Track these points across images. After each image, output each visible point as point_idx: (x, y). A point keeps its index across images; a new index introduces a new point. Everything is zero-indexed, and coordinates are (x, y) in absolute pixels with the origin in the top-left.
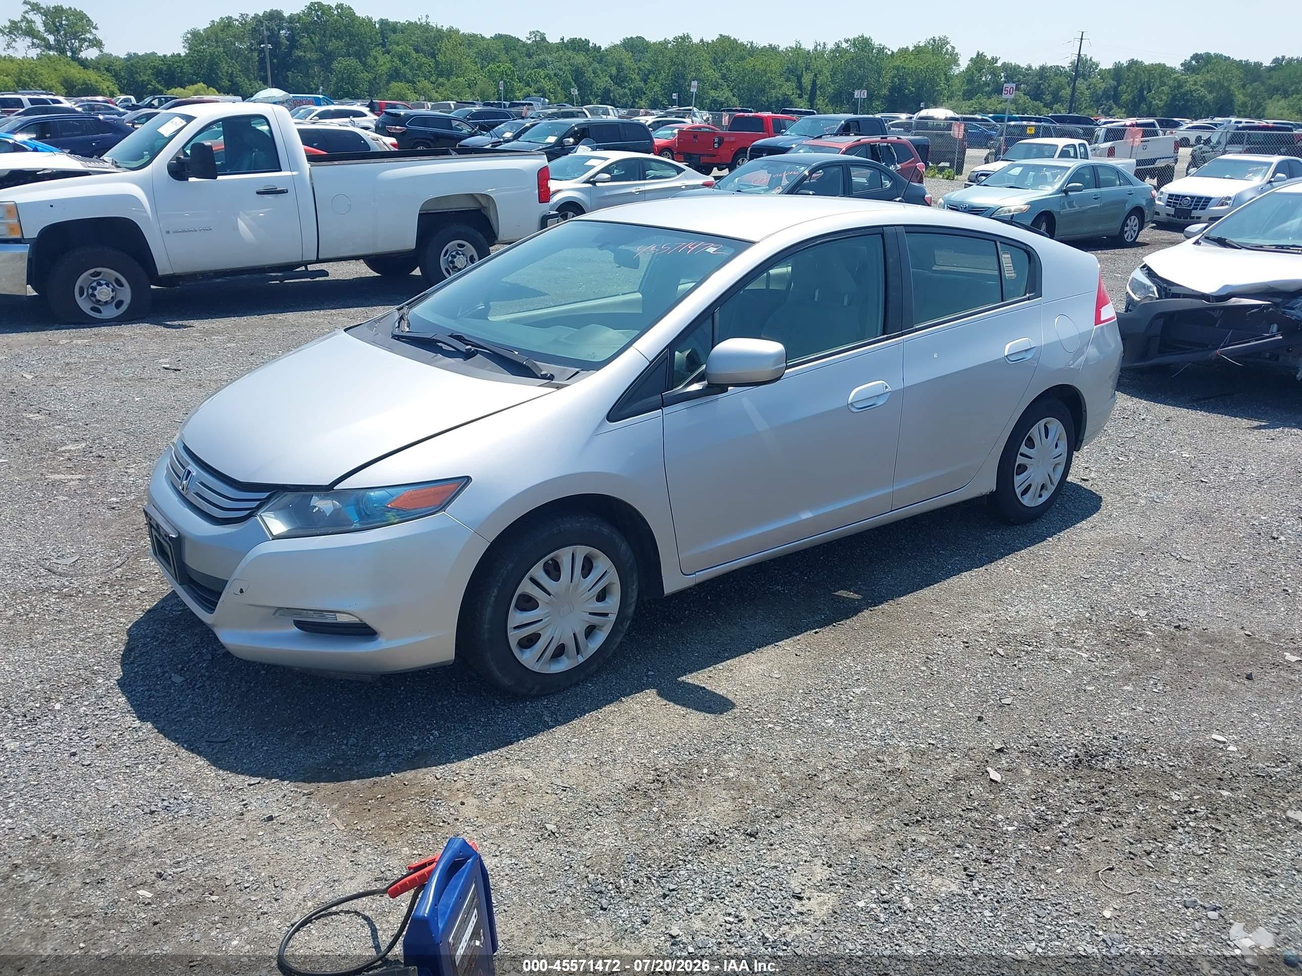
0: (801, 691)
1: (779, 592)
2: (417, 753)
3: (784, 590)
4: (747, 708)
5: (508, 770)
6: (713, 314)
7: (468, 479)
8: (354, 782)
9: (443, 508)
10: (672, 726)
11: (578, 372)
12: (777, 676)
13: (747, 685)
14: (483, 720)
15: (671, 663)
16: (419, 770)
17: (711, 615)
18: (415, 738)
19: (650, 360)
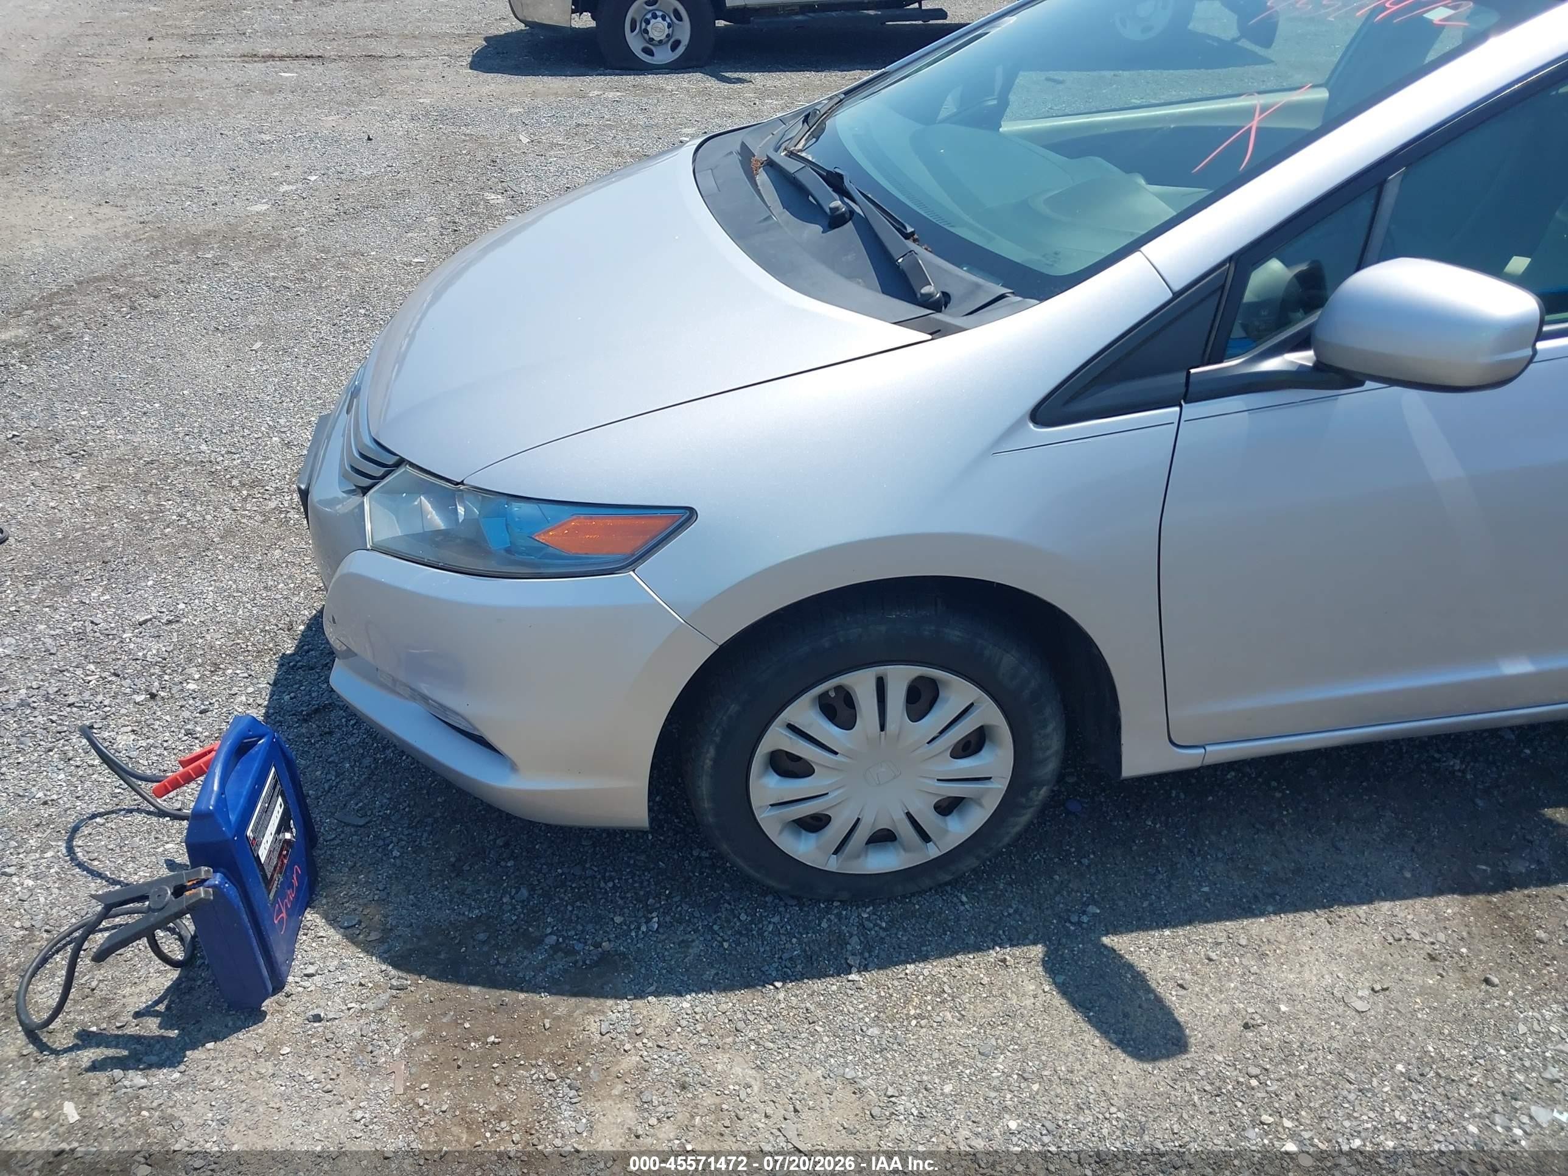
0: (1400, 1067)
1: (1453, 773)
2: (605, 957)
3: (1463, 772)
4: (1256, 1077)
5: (720, 1062)
6: (1381, 185)
7: (689, 514)
8: (474, 989)
9: (633, 562)
10: (1077, 1066)
11: (1002, 297)
12: (1360, 1005)
13: (1283, 1008)
14: (743, 917)
15: (1145, 896)
16: (585, 999)
17: (1278, 795)
18: (618, 919)
19: (1177, 287)
